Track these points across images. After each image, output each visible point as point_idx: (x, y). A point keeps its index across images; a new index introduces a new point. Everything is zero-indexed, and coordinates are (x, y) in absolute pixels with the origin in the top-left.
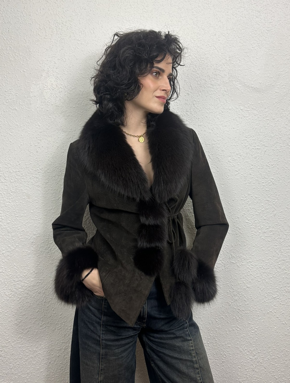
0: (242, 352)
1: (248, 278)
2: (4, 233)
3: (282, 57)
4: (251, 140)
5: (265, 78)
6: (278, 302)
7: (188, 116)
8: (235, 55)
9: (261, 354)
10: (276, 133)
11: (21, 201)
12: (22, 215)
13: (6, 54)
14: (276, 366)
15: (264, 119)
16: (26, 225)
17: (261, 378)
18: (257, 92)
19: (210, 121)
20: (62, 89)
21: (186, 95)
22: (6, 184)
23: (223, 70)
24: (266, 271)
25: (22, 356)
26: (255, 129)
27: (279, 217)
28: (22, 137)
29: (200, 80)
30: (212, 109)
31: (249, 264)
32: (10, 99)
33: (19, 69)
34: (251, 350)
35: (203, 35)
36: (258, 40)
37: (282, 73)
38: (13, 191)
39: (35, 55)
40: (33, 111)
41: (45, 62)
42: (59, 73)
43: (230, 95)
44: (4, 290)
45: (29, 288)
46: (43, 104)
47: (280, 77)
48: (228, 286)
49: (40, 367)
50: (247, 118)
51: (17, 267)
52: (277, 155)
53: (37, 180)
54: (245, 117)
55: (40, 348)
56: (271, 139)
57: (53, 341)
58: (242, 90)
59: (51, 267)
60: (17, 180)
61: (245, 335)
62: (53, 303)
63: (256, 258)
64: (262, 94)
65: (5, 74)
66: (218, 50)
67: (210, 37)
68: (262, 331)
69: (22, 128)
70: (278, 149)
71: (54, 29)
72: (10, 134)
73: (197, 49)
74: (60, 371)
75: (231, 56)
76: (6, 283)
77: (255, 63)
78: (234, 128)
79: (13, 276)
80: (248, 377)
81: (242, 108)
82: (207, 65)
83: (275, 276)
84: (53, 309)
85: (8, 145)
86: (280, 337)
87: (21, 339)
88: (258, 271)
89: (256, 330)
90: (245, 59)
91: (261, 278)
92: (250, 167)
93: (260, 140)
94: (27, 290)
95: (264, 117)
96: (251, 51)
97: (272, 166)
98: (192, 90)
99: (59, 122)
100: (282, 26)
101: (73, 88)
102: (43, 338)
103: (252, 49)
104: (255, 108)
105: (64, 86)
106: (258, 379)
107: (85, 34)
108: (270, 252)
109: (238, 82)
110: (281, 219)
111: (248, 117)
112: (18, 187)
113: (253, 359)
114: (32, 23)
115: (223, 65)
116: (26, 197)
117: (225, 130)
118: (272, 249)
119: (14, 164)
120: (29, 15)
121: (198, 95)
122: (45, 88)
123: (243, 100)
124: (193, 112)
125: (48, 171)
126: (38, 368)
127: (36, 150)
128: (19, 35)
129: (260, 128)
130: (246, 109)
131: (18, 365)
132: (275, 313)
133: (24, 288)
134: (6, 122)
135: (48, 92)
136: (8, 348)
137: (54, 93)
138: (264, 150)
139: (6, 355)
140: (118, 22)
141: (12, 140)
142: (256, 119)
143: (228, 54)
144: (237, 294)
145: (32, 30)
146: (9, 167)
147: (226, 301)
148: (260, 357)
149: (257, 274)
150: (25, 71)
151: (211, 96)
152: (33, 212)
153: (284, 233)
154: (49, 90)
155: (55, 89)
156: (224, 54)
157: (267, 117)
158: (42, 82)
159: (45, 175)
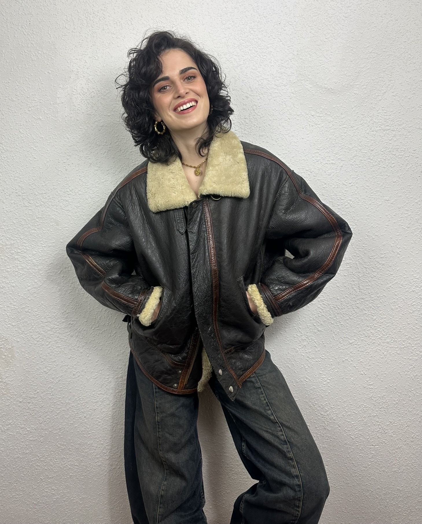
0: (311, 407)
1: (319, 320)
2: (30, 267)
3: (362, 49)
4: (324, 153)
5: (341, 76)
6: (356, 348)
7: (247, 125)
8: (304, 48)
9: (334, 410)
10: (355, 144)
11: (49, 229)
12: (50, 245)
13: (27, 52)
14: (352, 424)
15: (340, 127)
16: (55, 256)
17: (334, 437)
18: (332, 94)
19: (273, 130)
20: (94, 93)
21: (244, 98)
22: (30, 208)
23: (289, 66)
24: (341, 312)
25: (53, 409)
26: (328, 139)
27: (358, 247)
28: (47, 152)
29: (261, 80)
30: (276, 115)
31: (321, 303)
32: (33, 107)
33: (43, 70)
34: (322, 405)
35: (265, 24)
36: (333, 30)
37: (362, 69)
38: (39, 216)
39: (61, 54)
40: (60, 121)
41: (73, 61)
42: (90, 74)
43: (298, 97)
44: (31, 332)
45: (60, 331)
46: (72, 112)
47: (360, 74)
48: (295, 329)
49: (74, 421)
50: (319, 126)
51: (45, 306)
52: (356, 171)
53: (66, 204)
54: (316, 124)
55: (73, 400)
56: (349, 151)
57: (88, 392)
58: (313, 92)
59: (85, 306)
60: (43, 203)
61: (315, 387)
62: (88, 348)
63: (328, 296)
64: (338, 96)
65: (27, 77)
66: (284, 42)
67: (274, 26)
68: (336, 382)
69: (48, 142)
70: (357, 163)
71: (84, 20)
72: (35, 149)
73: (258, 42)
74: (97, 426)
75: (300, 49)
76: (33, 324)
77: (329, 58)
78: (303, 139)
79: (41, 317)
80: (318, 436)
81: (313, 113)
82: (270, 60)
83: (351, 317)
84: (88, 355)
85: (31, 162)
86: (358, 389)
87: (51, 389)
88: (331, 312)
89: (329, 381)
90: (317, 53)
91: (334, 320)
92: (322, 186)
93: (335, 153)
94: (58, 333)
95: (341, 125)
96: (325, 43)
97: (350, 185)
98: (252, 92)
99: (92, 134)
100: (363, 11)
101: (107, 92)
102: (77, 388)
103: (326, 40)
104: (329, 113)
105: (97, 90)
106: (331, 439)
107: (121, 26)
108: (346, 288)
109: (308, 82)
110: (360, 250)
111: (321, 125)
112: (45, 212)
113: (325, 416)
114: (57, 14)
115: (290, 61)
116: (53, 224)
117: (292, 140)
118: (349, 286)
119: (39, 185)
120: (54, 4)
121: (259, 98)
122: (74, 93)
123: (314, 104)
124: (253, 119)
125: (80, 193)
126: (72, 422)
127: (65, 168)
128: (42, 28)
129: (335, 138)
130: (318, 115)
131: (48, 419)
132: (352, 361)
133: (53, 330)
134: (29, 135)
135: (78, 97)
136: (37, 399)
137: (85, 99)
138: (340, 165)
139: (34, 407)
140: (161, 10)
141: (37, 156)
142: (330, 126)
143: (296, 47)
144: (305, 338)
145: (58, 23)
146: (34, 189)
147: (293, 347)
148: (334, 413)
149: (330, 315)
150: (50, 72)
151: (275, 99)
152: (63, 241)
153: (365, 266)
154: (79, 96)
155: (86, 93)
156: (291, 47)
157: (344, 124)
158: (71, 86)
159: (76, 198)
